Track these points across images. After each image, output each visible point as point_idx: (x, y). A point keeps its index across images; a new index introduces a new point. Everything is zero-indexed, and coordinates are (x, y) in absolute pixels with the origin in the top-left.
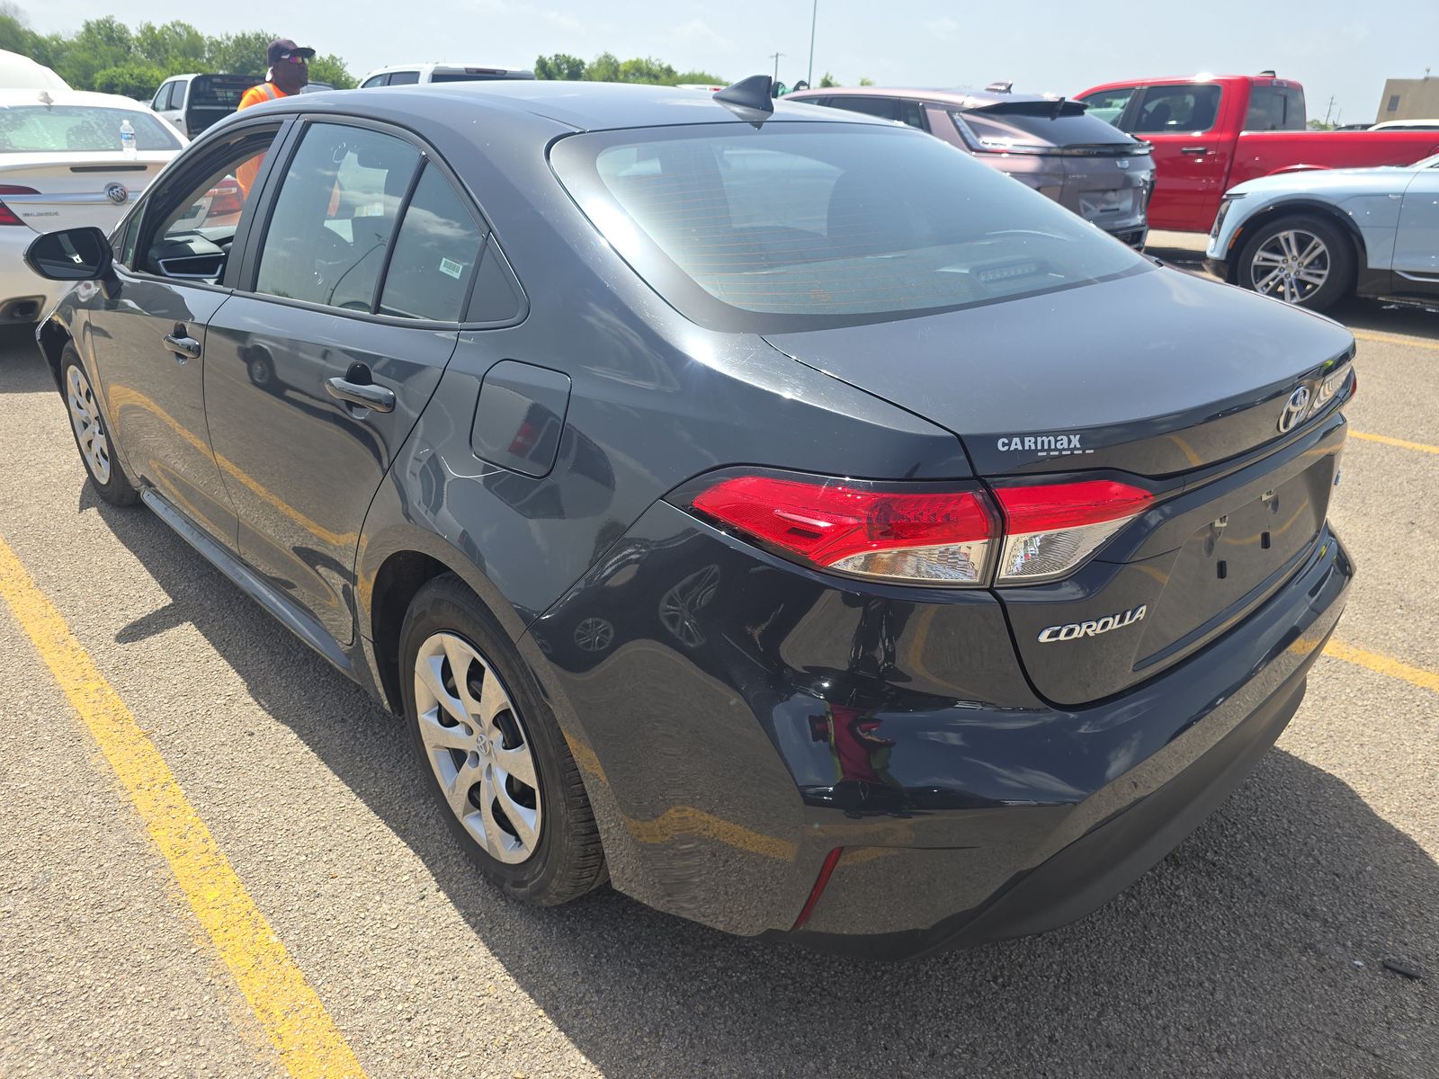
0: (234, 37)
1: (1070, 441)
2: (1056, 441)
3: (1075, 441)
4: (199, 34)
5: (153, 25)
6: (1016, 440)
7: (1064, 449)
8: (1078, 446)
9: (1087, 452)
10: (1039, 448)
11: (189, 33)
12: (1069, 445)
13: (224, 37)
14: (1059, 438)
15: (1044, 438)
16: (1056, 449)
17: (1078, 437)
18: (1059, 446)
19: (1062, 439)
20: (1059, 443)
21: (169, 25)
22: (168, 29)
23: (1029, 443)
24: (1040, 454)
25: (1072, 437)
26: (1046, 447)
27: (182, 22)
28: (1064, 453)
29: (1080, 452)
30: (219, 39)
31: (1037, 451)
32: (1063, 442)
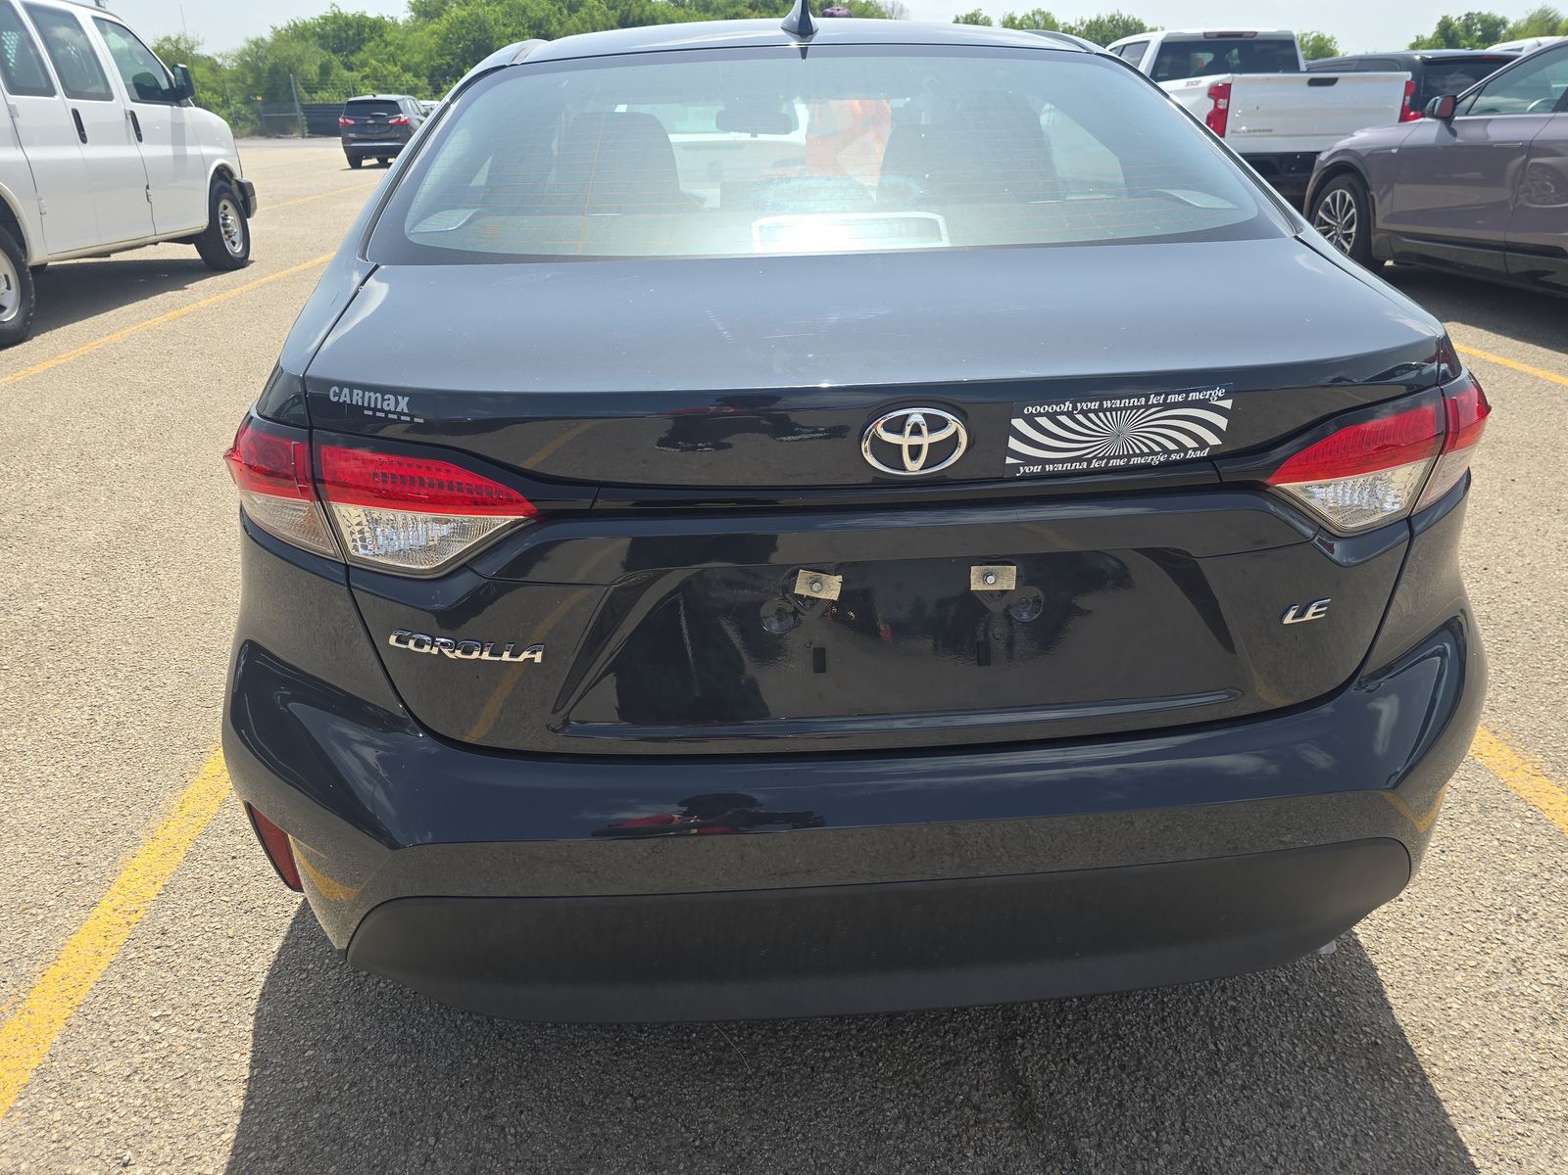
0: (1087, 22)
1: (397, 403)
2: (383, 400)
3: (403, 402)
4: (1056, 21)
5: (1015, 15)
6: (346, 391)
7: (390, 412)
8: (406, 411)
9: (416, 420)
10: (366, 405)
11: (1046, 21)
12: (396, 408)
13: (1079, 23)
14: (386, 397)
15: (372, 394)
16: (382, 410)
17: (406, 399)
18: (386, 408)
19: (389, 399)
20: (386, 403)
21: (1030, 14)
22: (1029, 18)
23: (357, 397)
24: (366, 412)
25: (400, 398)
26: (372, 406)
27: (1042, 10)
28: (390, 416)
29: (408, 419)
30: (1073, 25)
31: (363, 408)
32: (390, 403)
